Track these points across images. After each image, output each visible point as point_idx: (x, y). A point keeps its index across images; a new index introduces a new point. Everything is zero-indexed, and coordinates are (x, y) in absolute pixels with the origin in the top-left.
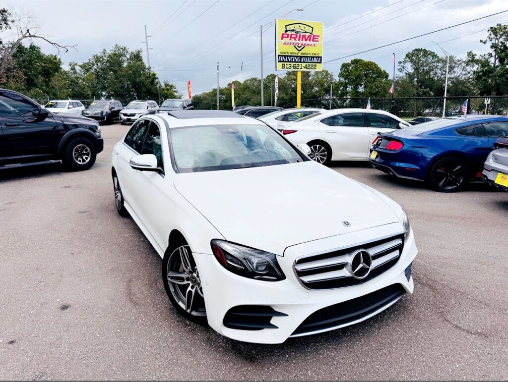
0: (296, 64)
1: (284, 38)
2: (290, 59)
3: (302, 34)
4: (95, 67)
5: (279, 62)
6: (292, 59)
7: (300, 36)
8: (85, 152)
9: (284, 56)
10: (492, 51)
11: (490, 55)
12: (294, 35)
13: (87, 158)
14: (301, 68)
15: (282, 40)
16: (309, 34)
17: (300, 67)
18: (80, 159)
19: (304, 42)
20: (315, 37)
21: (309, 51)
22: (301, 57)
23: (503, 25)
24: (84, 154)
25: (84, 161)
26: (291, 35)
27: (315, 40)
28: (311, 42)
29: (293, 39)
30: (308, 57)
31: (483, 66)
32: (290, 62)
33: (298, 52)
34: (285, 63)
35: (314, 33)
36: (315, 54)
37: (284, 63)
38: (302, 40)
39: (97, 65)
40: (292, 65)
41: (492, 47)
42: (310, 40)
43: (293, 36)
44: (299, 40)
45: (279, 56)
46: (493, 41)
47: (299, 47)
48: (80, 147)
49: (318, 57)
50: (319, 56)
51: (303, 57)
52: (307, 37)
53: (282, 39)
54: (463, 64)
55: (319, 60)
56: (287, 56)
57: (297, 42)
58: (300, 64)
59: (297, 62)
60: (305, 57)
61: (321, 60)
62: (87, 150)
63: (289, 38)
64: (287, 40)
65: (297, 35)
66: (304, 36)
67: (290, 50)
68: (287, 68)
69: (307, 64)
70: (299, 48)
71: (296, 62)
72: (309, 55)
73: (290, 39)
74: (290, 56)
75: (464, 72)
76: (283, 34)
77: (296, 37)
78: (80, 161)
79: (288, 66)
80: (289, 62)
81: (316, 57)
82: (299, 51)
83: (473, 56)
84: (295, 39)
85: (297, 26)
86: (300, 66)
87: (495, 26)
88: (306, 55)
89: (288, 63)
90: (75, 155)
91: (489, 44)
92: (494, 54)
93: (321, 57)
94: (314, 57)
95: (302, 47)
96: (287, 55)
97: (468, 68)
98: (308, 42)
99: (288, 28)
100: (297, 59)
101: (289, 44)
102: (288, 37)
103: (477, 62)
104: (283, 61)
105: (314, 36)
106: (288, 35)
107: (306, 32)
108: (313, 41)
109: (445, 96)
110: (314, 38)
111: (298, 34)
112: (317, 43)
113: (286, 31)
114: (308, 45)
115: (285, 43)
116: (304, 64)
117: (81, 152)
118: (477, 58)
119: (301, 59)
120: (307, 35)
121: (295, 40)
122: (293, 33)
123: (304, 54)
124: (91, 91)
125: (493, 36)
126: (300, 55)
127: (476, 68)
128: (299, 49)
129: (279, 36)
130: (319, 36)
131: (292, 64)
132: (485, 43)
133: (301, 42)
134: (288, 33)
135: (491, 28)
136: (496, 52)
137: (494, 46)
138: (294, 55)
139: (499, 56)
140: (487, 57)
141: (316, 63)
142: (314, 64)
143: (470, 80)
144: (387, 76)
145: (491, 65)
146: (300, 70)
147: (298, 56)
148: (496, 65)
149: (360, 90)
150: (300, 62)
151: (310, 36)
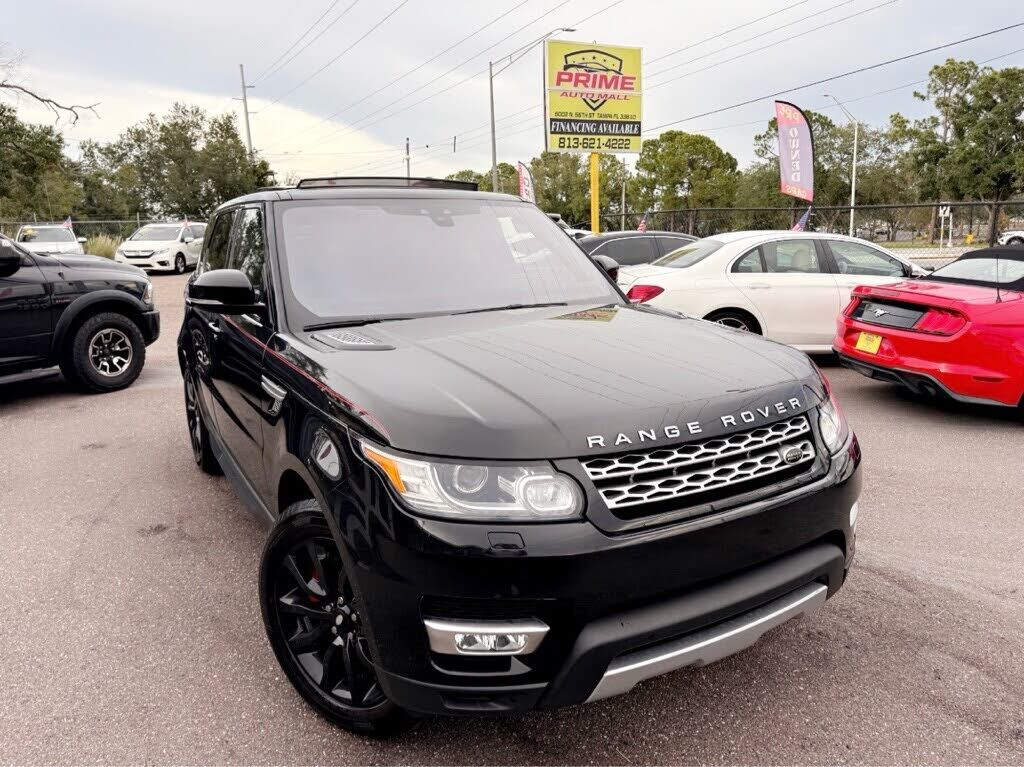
0: (589, 137)
1: (562, 83)
2: (576, 128)
3: (599, 74)
4: (136, 152)
5: (552, 133)
6: (580, 128)
7: (595, 77)
8: (117, 349)
9: (560, 120)
10: (937, 113)
11: (936, 120)
12: (582, 75)
13: (121, 363)
14: (599, 147)
15: (558, 87)
16: (613, 74)
17: (596, 145)
19: (604, 90)
20: (627, 81)
21: (614, 109)
22: (598, 123)
23: (957, 62)
26: (578, 75)
27: (626, 86)
28: (618, 92)
29: (580, 85)
30: (612, 123)
31: (924, 142)
32: (576, 133)
33: (592, 111)
34: (566, 136)
35: (625, 72)
36: (627, 117)
37: (562, 136)
38: (600, 87)
39: (139, 146)
40: (581, 141)
41: (938, 105)
42: (616, 88)
43: (581, 78)
44: (594, 86)
45: (552, 120)
46: (941, 93)
47: (594, 102)
49: (634, 123)
50: (636, 120)
51: (603, 122)
52: (609, 80)
53: (558, 84)
54: (882, 139)
55: (636, 129)
56: (570, 121)
57: (590, 90)
58: (596, 137)
59: (591, 133)
60: (609, 122)
61: (639, 129)
63: (573, 83)
64: (568, 86)
65: (588, 77)
66: (603, 78)
67: (575, 107)
68: (569, 147)
69: (612, 137)
70: (594, 104)
71: (587, 133)
72: (615, 119)
73: (576, 85)
74: (575, 121)
75: (886, 156)
76: (560, 74)
77: (588, 81)
79: (572, 143)
80: (573, 133)
81: (629, 123)
82: (594, 109)
83: (904, 124)
84: (585, 83)
85: (589, 57)
86: (597, 142)
87: (942, 64)
88: (609, 119)
89: (572, 137)
91: (933, 98)
92: (942, 119)
93: (639, 123)
94: (625, 123)
95: (601, 101)
96: (569, 117)
97: (895, 148)
98: (611, 91)
99: (571, 60)
100: (590, 128)
101: (573, 95)
102: (570, 80)
103: (914, 134)
104: (562, 133)
105: (624, 78)
106: (570, 75)
107: (607, 70)
108: (623, 88)
109: (853, 204)
110: (623, 83)
111: (592, 74)
112: (628, 92)
113: (567, 67)
114: (613, 97)
115: (564, 94)
116: (604, 139)
118: (909, 126)
119: (598, 127)
120: (610, 75)
121: (587, 86)
122: (582, 71)
123: (606, 116)
125: (939, 84)
126: (596, 118)
127: (909, 146)
128: (594, 106)
129: (551, 78)
130: (634, 78)
131: (581, 138)
132: (923, 98)
133: (597, 91)
134: (572, 70)
135: (936, 68)
136: (946, 114)
137: (942, 103)
138: (582, 118)
139: (954, 123)
140: (930, 124)
141: (629, 135)
142: (625, 138)
143: (898, 171)
144: (733, 164)
145: (938, 140)
146: (596, 150)
147: (592, 122)
148: (948, 140)
149: (681, 194)
150: (596, 134)
151: (615, 79)
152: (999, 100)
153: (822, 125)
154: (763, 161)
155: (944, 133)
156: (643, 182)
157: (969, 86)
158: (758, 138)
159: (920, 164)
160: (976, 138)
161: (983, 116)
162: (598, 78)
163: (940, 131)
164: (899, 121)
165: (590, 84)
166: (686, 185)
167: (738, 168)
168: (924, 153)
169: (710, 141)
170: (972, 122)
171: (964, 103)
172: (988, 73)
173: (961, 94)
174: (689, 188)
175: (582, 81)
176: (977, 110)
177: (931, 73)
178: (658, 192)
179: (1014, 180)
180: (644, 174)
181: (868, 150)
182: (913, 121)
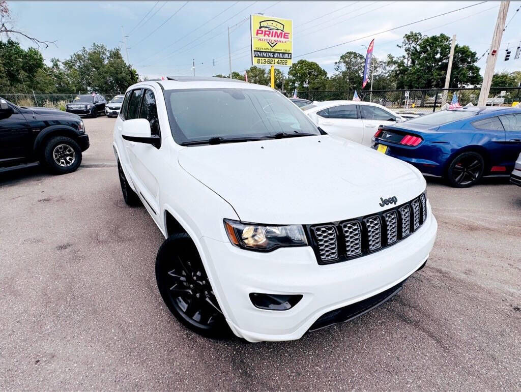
0: (270, 59)
1: (259, 35)
2: (265, 55)
3: (274, 31)
5: (254, 57)
7: (273, 32)
8: (68, 153)
9: (258, 51)
10: (405, 54)
11: (404, 57)
12: (267, 31)
13: (71, 159)
15: (257, 37)
16: (281, 31)
17: (273, 63)
18: (63, 161)
19: (276, 39)
21: (280, 47)
22: (274, 53)
23: (414, 33)
24: (68, 155)
25: (67, 162)
26: (265, 31)
27: (286, 37)
28: (282, 39)
29: (266, 36)
30: (280, 53)
31: (399, 66)
32: (265, 57)
33: (271, 48)
34: (261, 59)
35: (285, 30)
36: (286, 51)
38: (275, 37)
40: (267, 61)
41: (406, 51)
42: (281, 37)
43: (267, 33)
44: (272, 36)
45: (254, 51)
46: (407, 46)
47: (272, 43)
48: (61, 148)
50: (290, 52)
51: (276, 53)
52: (278, 34)
53: (257, 35)
54: (384, 64)
56: (262, 52)
57: (270, 38)
58: (273, 59)
59: (271, 57)
60: (278, 53)
61: (291, 56)
62: (70, 151)
63: (263, 35)
64: (261, 36)
65: (270, 32)
66: (276, 33)
67: (264, 46)
68: (262, 63)
69: (279, 60)
71: (269, 57)
73: (264, 36)
74: (264, 52)
75: (384, 72)
76: (258, 31)
77: (270, 34)
78: (63, 163)
79: (263, 62)
80: (263, 57)
81: (287, 53)
83: (392, 58)
84: (268, 35)
85: (270, 23)
86: (273, 61)
87: (409, 34)
89: (263, 59)
90: (56, 156)
91: (404, 48)
92: (407, 56)
93: (291, 53)
94: (285, 53)
95: (275, 43)
96: (262, 50)
97: (387, 68)
98: (279, 39)
99: (262, 24)
100: (271, 55)
101: (264, 40)
102: (262, 33)
103: (395, 63)
104: (259, 57)
105: (285, 33)
106: (262, 31)
107: (278, 29)
108: (284, 38)
109: (371, 90)
110: (285, 35)
111: (271, 31)
112: (287, 39)
113: (260, 27)
114: (280, 41)
115: (260, 39)
116: (277, 60)
117: (63, 153)
118: (394, 59)
119: (274, 55)
120: (279, 32)
122: (267, 29)
123: (277, 50)
124: (76, 86)
125: (407, 41)
126: (273, 51)
127: (394, 67)
128: (272, 45)
129: (254, 32)
130: (289, 34)
131: (267, 59)
132: (400, 47)
133: (273, 39)
134: (262, 29)
135: (406, 35)
136: (408, 54)
137: (407, 50)
138: (267, 51)
139: (411, 58)
140: (402, 59)
141: (287, 58)
142: (285, 60)
143: (389, 78)
144: (326, 74)
145: (405, 65)
146: (273, 65)
147: (271, 52)
148: (409, 65)
149: (305, 85)
150: (273, 58)
151: (281, 33)
152: (429, 49)
153: (361, 58)
154: (337, 73)
155: (408, 62)
156: (290, 80)
157: (418, 43)
158: (336, 63)
159: (397, 75)
160: (419, 64)
161: (423, 55)
162: (274, 32)
163: (405, 61)
164: (390, 57)
165: (270, 35)
166: (307, 82)
167: (328, 76)
168: (399, 70)
169: (317, 65)
170: (418, 58)
171: (416, 50)
172: (426, 37)
173: (415, 46)
174: (308, 83)
175: (267, 34)
176: (420, 53)
177: (404, 37)
178: (296, 85)
179: (433, 82)
180: (291, 77)
181: (378, 69)
182: (396, 57)
